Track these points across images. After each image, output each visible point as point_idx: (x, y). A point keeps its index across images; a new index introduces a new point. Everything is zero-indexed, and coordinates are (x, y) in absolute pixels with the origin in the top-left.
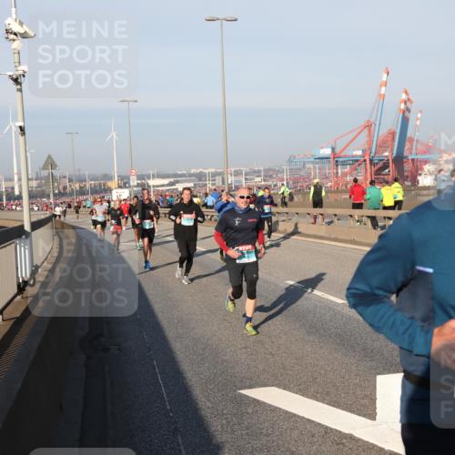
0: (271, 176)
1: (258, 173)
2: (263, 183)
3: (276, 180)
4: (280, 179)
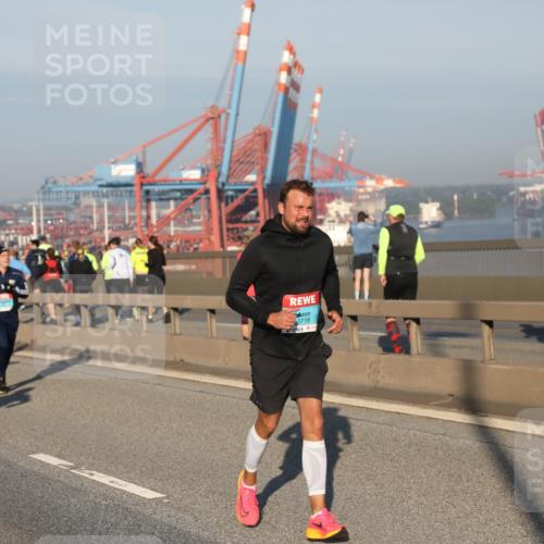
0: (3, 224)
3: (13, 231)
4: (22, 229)
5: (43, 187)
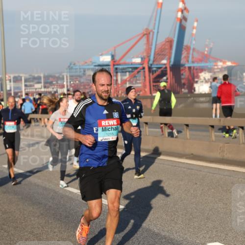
0: (51, 83)
1: (37, 80)
2: (43, 90)
3: (56, 87)
4: (60, 86)
5: (69, 67)
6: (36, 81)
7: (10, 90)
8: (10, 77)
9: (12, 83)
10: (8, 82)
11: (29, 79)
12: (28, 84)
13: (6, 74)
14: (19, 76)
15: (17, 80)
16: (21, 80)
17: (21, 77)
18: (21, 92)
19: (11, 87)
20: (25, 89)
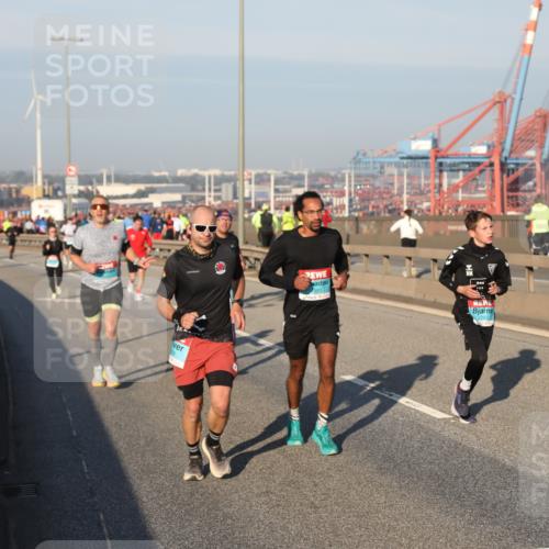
0: (322, 187)
1: (297, 180)
3: (329, 194)
4: (336, 192)
5: (355, 158)
6: (296, 182)
7: (250, 198)
8: (250, 174)
9: (253, 185)
10: (246, 183)
11: (284, 178)
12: (280, 187)
13: (243, 171)
14: (266, 174)
15: (261, 180)
16: (269, 180)
17: (269, 175)
18: (268, 202)
19: (250, 193)
20: (275, 197)
